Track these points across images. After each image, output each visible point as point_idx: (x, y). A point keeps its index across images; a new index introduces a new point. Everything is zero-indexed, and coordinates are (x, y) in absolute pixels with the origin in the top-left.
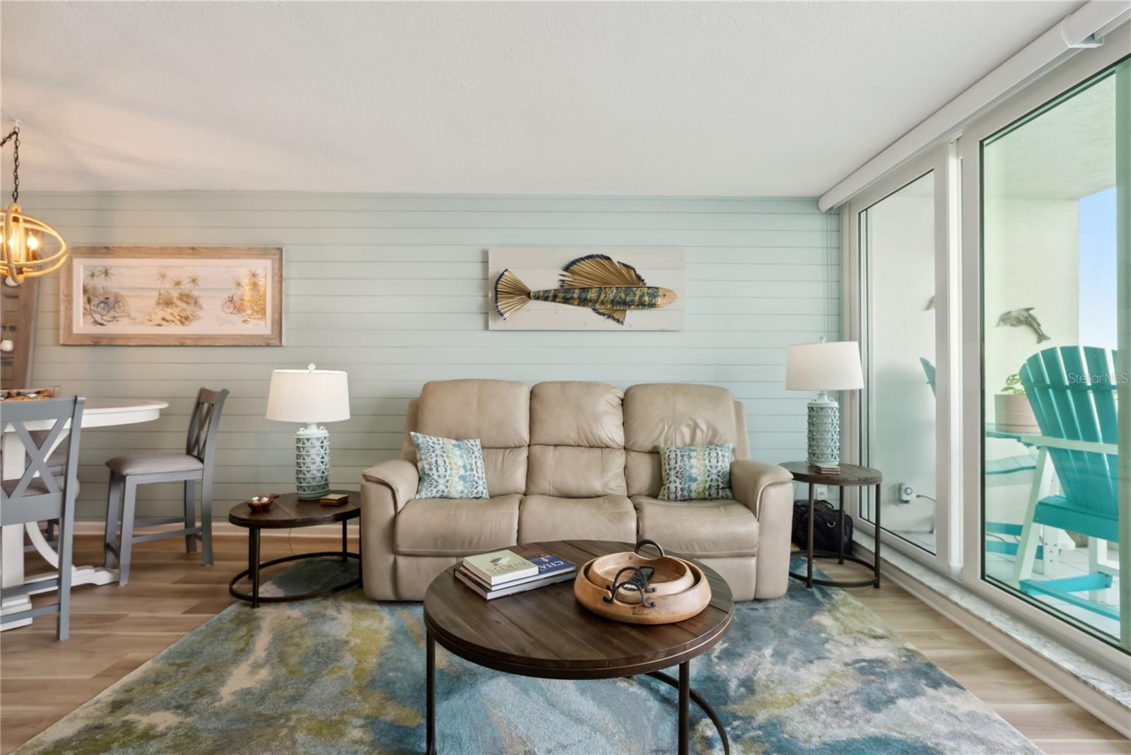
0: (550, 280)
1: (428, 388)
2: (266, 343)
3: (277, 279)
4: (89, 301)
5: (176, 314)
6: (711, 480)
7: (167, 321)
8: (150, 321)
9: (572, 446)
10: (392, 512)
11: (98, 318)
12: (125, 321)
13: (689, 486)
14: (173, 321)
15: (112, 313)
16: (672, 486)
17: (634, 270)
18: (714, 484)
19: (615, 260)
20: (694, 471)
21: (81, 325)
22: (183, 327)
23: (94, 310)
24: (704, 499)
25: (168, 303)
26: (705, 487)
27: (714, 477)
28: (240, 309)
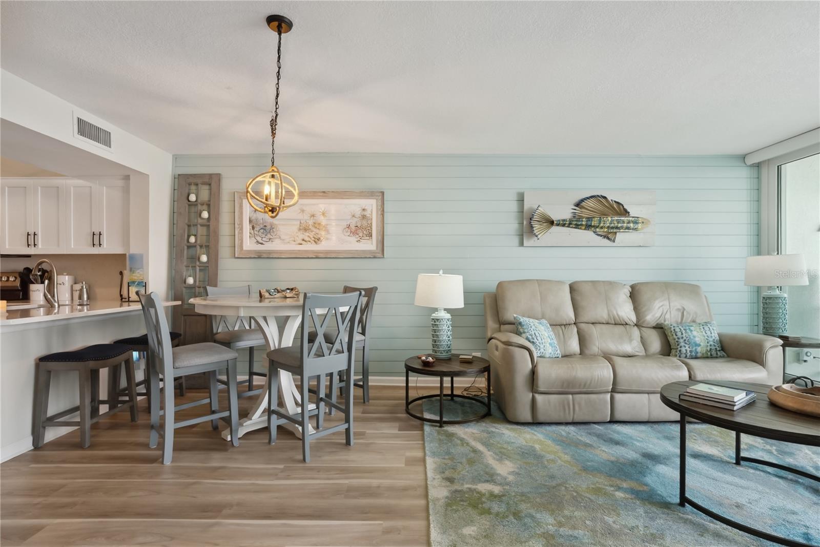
0: (565, 213)
1: (500, 285)
2: (372, 256)
3: (380, 213)
4: (253, 228)
5: (312, 237)
6: (711, 345)
7: (305, 241)
8: (294, 241)
9: (603, 323)
10: (530, 366)
11: (259, 239)
12: (277, 241)
13: (696, 349)
14: (310, 241)
15: (269, 236)
16: (683, 350)
17: (622, 205)
18: (713, 348)
19: (609, 199)
20: (697, 339)
21: (249, 244)
22: (316, 245)
23: (257, 235)
24: (707, 358)
25: (306, 230)
26: (707, 350)
27: (712, 343)
28: (354, 233)
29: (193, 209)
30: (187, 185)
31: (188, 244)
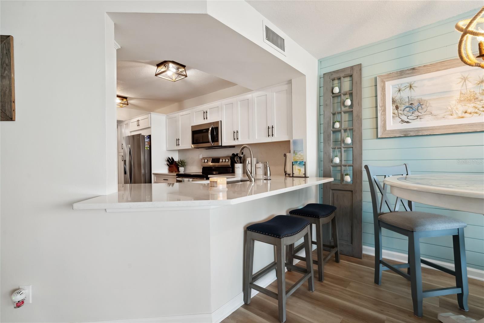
4: (397, 108)
8: (452, 115)
11: (405, 118)
14: (476, 113)
21: (392, 124)
23: (401, 114)
29: (337, 100)
30: (331, 80)
31: (334, 129)
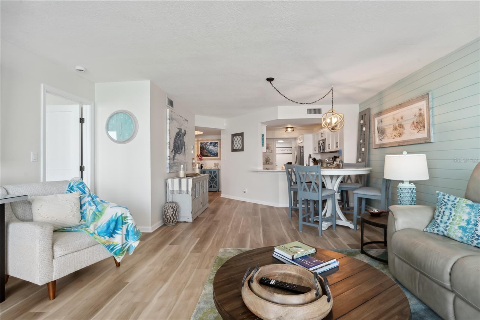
2: (425, 142)
3: (428, 109)
4: (379, 132)
5: (398, 133)
7: (396, 136)
11: (381, 138)
12: (386, 138)
15: (384, 136)
22: (400, 138)
23: (380, 135)
25: (395, 129)
28: (416, 127)
30: (361, 117)
31: (360, 144)
